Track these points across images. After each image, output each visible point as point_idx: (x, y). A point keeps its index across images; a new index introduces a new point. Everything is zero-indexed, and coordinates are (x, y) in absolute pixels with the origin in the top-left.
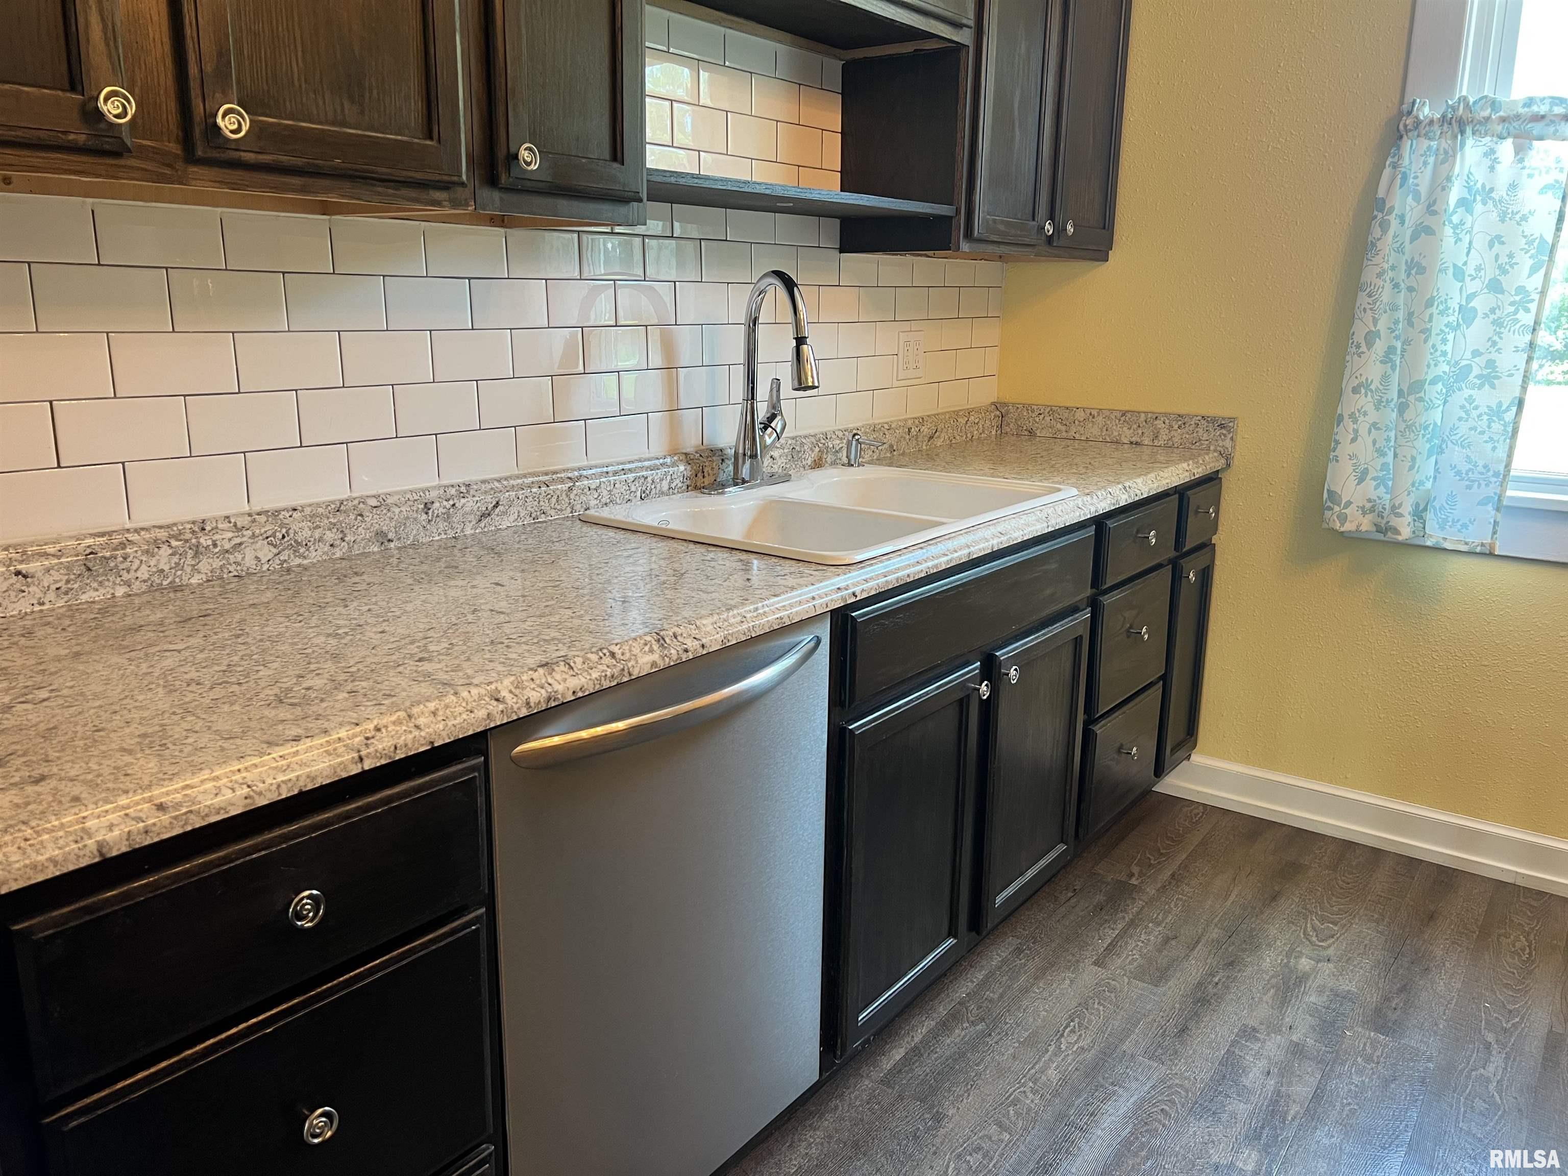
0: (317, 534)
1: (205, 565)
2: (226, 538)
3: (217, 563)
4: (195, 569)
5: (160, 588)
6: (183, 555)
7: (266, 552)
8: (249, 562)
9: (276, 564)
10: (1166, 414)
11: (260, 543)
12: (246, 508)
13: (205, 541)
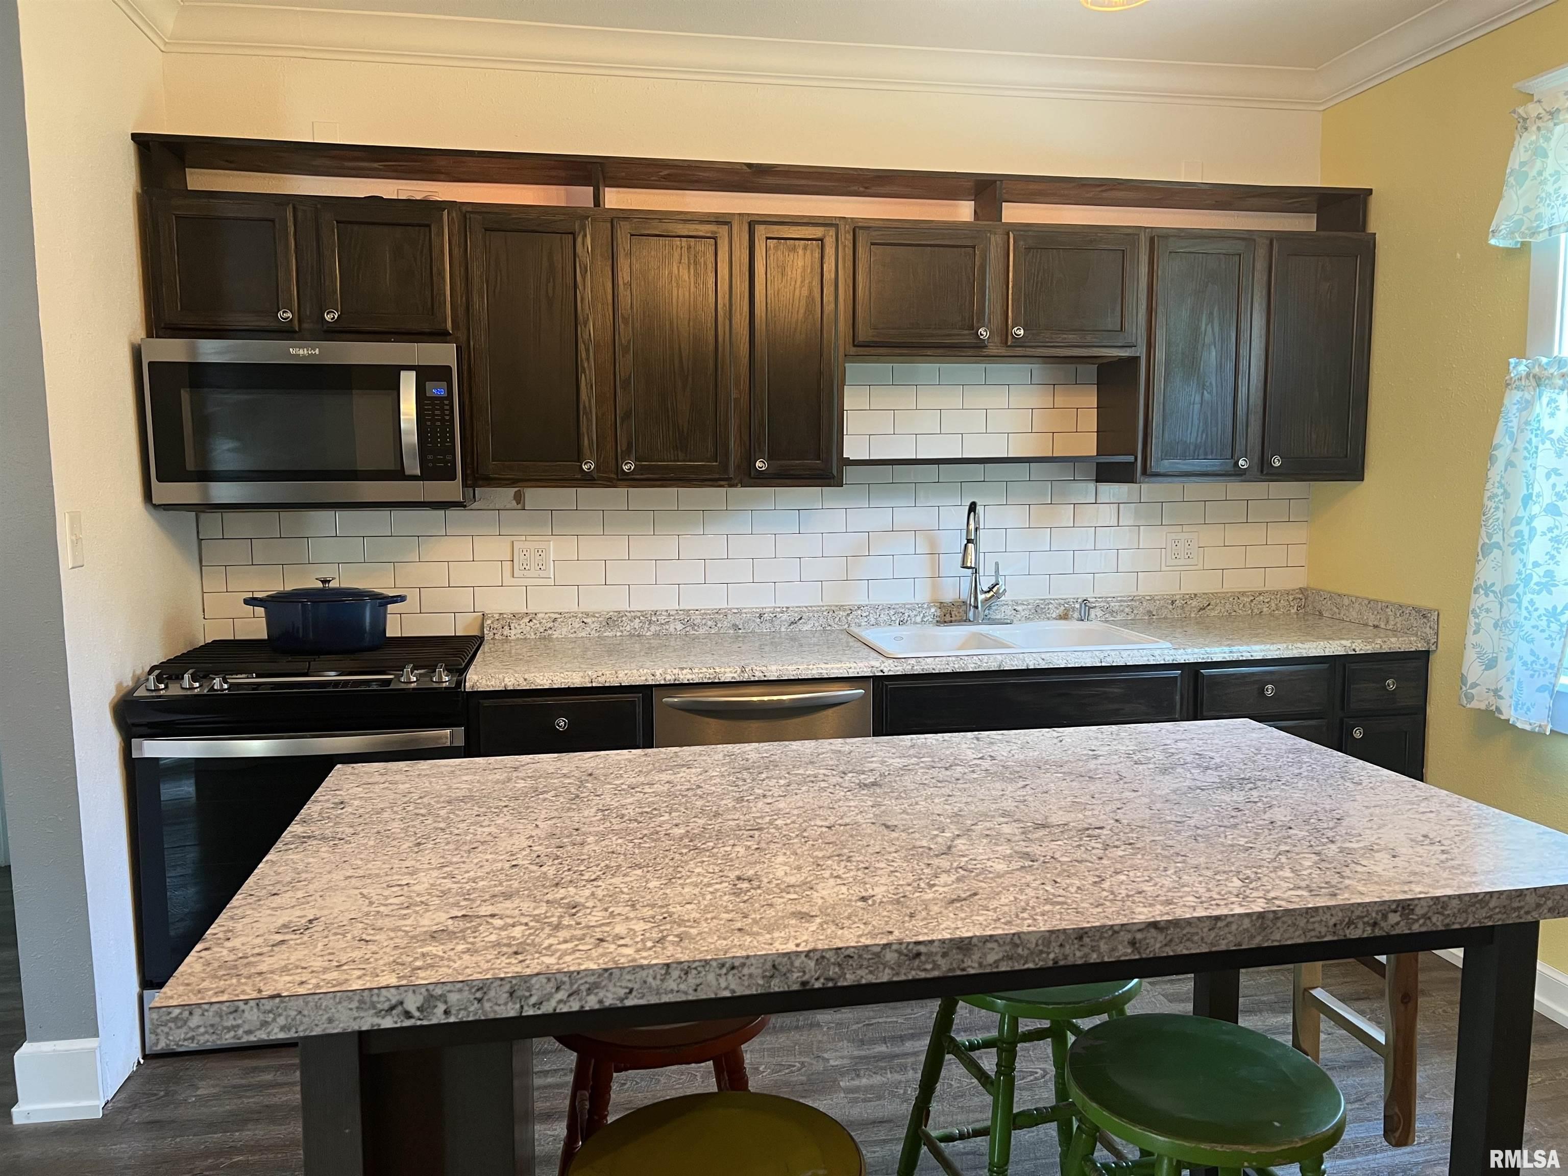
0: (704, 622)
1: (653, 628)
2: (662, 619)
3: (658, 628)
4: (648, 629)
5: (634, 635)
6: (645, 623)
7: (680, 626)
8: (672, 630)
9: (683, 632)
10: (1393, 604)
11: (677, 622)
12: (677, 608)
13: (654, 619)
